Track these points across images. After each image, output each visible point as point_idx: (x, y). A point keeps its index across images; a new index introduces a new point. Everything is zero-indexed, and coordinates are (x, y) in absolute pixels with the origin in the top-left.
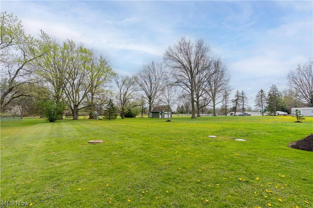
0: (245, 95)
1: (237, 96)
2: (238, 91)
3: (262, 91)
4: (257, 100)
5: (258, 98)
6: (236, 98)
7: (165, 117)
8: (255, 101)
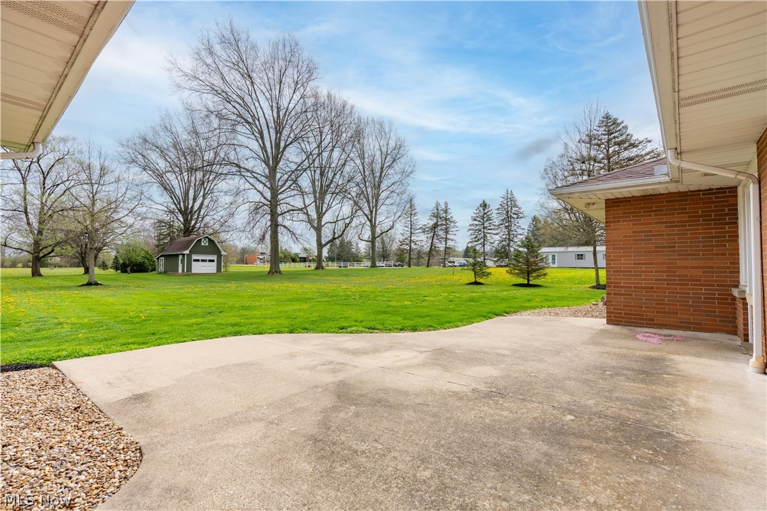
0: (451, 215)
1: (437, 216)
2: (438, 205)
3: (484, 205)
4: (473, 227)
5: (477, 222)
6: (431, 223)
7: (193, 271)
8: (470, 230)
